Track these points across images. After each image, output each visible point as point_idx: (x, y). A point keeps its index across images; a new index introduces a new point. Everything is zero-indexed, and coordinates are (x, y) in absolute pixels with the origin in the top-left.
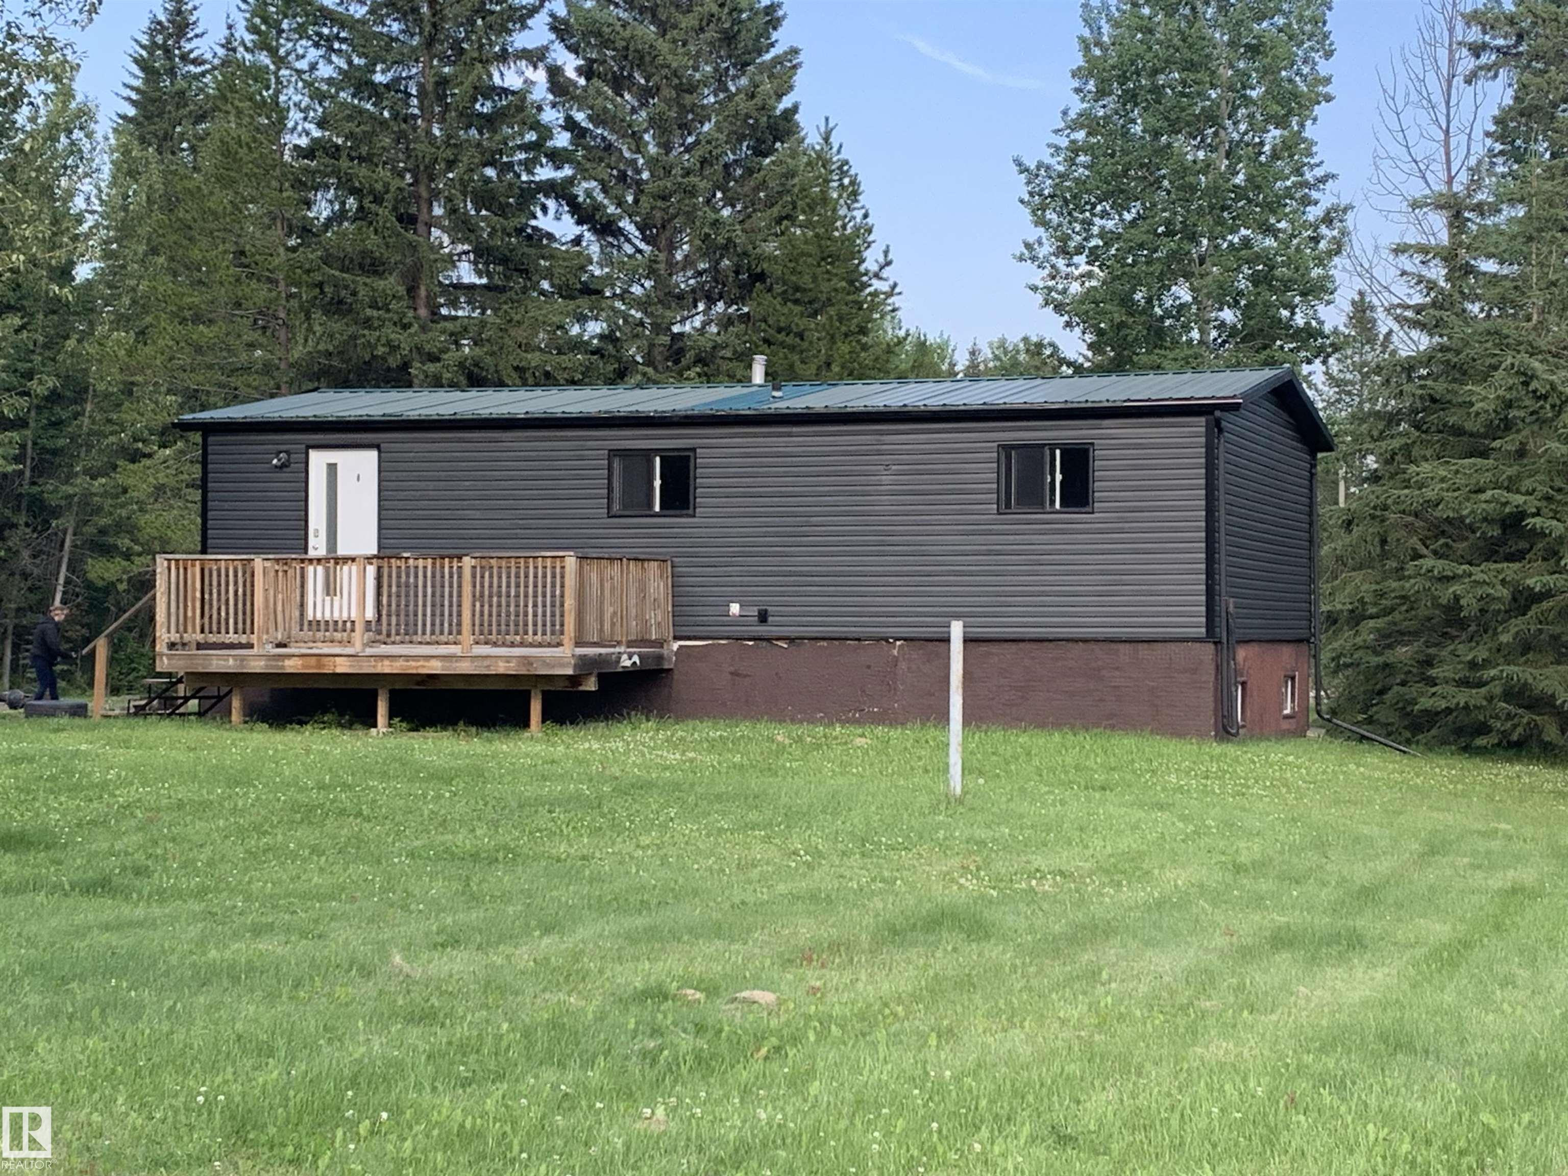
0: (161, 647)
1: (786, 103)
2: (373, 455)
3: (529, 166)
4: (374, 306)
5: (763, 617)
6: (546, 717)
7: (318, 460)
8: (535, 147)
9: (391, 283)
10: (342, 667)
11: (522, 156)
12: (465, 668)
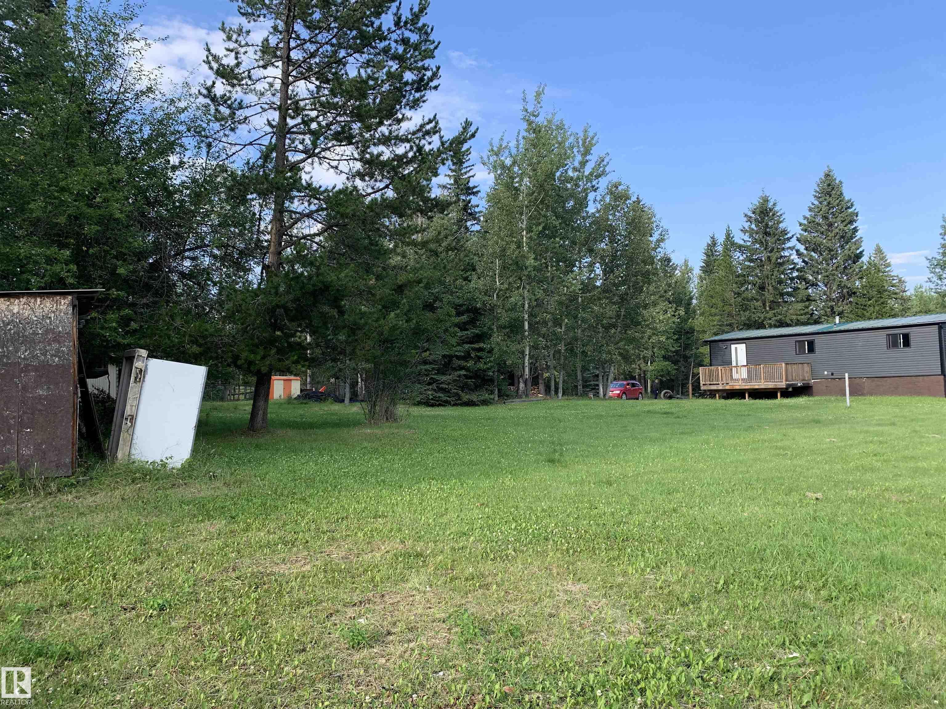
0: (701, 385)
1: (861, 249)
2: (744, 345)
3: (791, 273)
4: (755, 309)
5: (832, 374)
6: (781, 396)
7: (733, 347)
8: (793, 268)
9: (759, 303)
10: (738, 387)
11: (789, 271)
12: (763, 387)
